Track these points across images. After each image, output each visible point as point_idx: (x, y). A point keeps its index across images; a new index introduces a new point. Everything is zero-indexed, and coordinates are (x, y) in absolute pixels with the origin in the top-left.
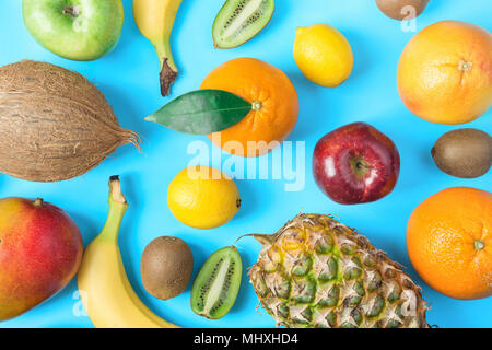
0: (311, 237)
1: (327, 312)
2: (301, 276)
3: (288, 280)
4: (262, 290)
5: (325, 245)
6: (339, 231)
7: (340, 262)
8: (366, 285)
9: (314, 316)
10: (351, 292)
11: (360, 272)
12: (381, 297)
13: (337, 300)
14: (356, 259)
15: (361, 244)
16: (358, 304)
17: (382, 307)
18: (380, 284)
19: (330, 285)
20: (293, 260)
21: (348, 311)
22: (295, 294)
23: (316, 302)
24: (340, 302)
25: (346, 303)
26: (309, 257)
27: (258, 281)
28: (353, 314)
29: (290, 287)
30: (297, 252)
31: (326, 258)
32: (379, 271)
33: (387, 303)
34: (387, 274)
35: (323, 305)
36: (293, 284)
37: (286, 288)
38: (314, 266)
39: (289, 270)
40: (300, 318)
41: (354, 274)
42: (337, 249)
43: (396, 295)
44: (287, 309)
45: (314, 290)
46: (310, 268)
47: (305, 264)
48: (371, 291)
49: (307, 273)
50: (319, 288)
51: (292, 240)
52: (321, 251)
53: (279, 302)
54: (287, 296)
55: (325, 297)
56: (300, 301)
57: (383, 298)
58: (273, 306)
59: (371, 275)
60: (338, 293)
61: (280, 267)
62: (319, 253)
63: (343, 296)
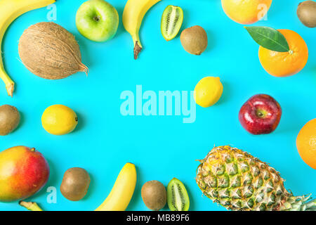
0: (222, 156)
1: (237, 189)
2: (221, 175)
3: (216, 178)
4: (204, 186)
5: (230, 159)
6: (235, 151)
7: (238, 165)
8: (253, 174)
9: (231, 193)
10: (246, 178)
11: (248, 168)
12: (261, 178)
13: (240, 183)
14: (246, 163)
15: (247, 155)
16: (251, 183)
17: (262, 183)
18: (259, 173)
19: (236, 177)
20: (216, 168)
21: (246, 187)
22: (220, 184)
23: (230, 186)
24: (242, 184)
25: (245, 183)
26: (223, 166)
27: (201, 182)
28: (249, 188)
29: (217, 181)
30: (217, 164)
31: (231, 164)
32: (257, 167)
33: (264, 181)
34: (261, 167)
35: (234, 187)
36: (218, 180)
37: (215, 182)
38: (226, 169)
39: (215, 174)
40: (224, 195)
41: (246, 169)
42: (236, 159)
43: (268, 176)
44: (217, 193)
45: (228, 181)
46: (224, 171)
47: (222, 169)
48: (256, 176)
49: (223, 173)
50: (231, 179)
51: (213, 159)
52: (228, 161)
53: (213, 189)
54: (216, 186)
55: (234, 183)
56: (223, 187)
57: (262, 179)
58: (210, 193)
59: (254, 169)
60: (240, 180)
61: (210, 173)
62: (227, 163)
63: (243, 181)
